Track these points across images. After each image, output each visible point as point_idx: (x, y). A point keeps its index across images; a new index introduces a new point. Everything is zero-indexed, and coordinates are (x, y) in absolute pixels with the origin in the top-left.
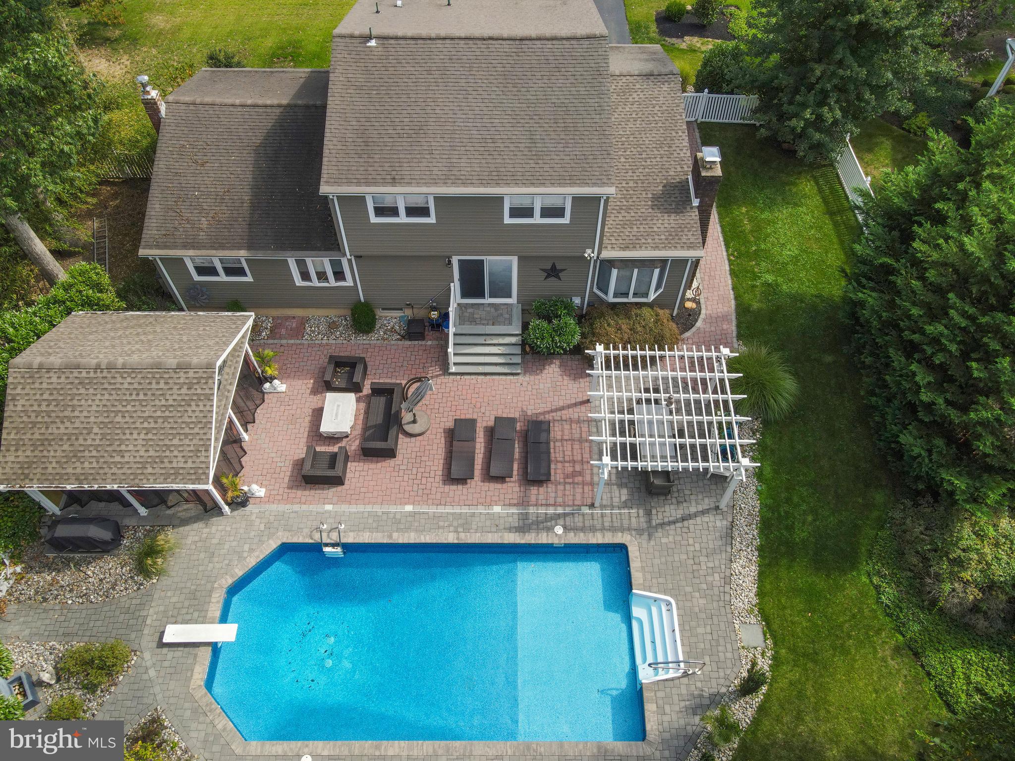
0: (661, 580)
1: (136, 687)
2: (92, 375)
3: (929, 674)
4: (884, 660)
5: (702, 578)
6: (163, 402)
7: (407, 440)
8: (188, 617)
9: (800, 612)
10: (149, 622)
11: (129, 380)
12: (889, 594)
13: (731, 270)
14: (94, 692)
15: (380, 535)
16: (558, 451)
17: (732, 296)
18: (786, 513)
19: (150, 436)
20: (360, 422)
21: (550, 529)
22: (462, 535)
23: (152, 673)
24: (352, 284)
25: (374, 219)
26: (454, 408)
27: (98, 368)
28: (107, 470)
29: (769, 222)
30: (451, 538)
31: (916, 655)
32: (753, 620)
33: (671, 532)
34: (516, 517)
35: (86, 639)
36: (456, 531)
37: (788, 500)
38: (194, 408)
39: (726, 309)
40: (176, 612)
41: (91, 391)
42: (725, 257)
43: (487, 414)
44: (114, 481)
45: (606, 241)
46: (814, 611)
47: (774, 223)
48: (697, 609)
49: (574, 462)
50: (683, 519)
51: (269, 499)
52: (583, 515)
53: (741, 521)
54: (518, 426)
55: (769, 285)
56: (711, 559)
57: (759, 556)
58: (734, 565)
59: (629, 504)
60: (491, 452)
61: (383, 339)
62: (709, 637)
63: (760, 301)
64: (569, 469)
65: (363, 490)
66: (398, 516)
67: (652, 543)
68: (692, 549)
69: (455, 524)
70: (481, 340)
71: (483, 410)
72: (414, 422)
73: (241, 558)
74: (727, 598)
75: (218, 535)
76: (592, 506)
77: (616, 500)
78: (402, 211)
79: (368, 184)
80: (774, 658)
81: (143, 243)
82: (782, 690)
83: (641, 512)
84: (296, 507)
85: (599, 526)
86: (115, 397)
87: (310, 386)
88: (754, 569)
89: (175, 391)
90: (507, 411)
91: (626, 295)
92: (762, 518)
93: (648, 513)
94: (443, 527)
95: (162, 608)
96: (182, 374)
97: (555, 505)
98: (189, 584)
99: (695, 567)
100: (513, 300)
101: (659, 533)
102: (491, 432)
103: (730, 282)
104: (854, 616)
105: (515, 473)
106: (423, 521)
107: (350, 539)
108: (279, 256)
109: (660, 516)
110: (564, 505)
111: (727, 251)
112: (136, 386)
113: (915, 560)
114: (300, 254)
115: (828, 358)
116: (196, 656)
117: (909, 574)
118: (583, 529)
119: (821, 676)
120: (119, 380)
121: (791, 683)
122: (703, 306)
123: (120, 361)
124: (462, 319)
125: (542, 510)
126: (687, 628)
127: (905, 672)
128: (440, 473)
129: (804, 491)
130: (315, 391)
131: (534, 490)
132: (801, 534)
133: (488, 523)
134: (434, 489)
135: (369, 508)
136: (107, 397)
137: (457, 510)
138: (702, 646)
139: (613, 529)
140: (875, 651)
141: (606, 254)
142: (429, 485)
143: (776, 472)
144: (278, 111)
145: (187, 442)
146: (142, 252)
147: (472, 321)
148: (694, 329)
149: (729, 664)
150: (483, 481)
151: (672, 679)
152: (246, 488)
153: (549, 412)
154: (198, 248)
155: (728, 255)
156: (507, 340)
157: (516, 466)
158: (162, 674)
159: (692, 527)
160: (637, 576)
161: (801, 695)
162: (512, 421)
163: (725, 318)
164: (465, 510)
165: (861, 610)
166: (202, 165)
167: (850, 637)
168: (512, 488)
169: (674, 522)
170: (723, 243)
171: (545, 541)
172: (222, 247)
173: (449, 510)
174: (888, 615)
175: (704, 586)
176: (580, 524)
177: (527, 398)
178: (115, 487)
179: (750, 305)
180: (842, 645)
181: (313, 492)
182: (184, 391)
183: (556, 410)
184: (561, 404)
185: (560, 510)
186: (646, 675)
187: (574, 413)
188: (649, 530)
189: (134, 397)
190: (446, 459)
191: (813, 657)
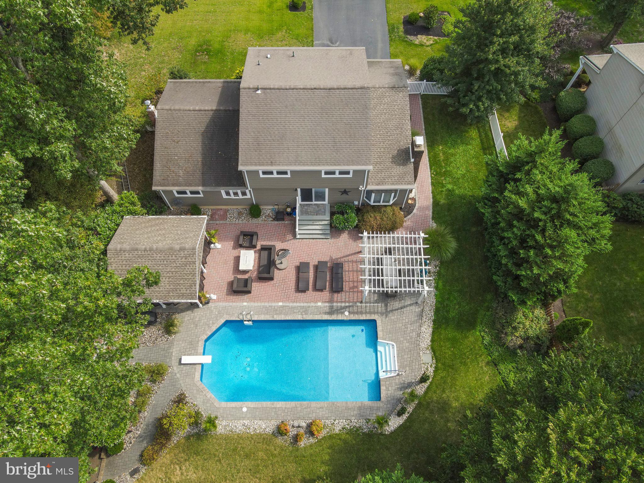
0: (390, 335)
1: (172, 381)
2: (143, 253)
3: (500, 373)
4: (482, 367)
5: (408, 334)
6: (175, 265)
7: (278, 271)
8: (190, 352)
9: (448, 348)
10: (174, 354)
11: (159, 255)
12: (487, 339)
13: (432, 182)
14: (155, 383)
15: (268, 316)
16: (347, 276)
17: (431, 197)
18: (447, 304)
19: (170, 280)
20: (256, 263)
21: (343, 313)
22: (304, 316)
23: (178, 375)
24: (250, 197)
25: (262, 176)
26: (299, 256)
27: (145, 250)
28: (153, 294)
29: (452, 155)
30: (299, 317)
31: (496, 365)
32: (428, 352)
33: (396, 314)
34: (328, 307)
35: (148, 361)
36: (302, 314)
37: (448, 299)
38: (188, 267)
39: (428, 203)
40: (184, 350)
41: (143, 260)
42: (430, 175)
43: (314, 258)
44: (157, 299)
45: (369, 181)
46: (454, 347)
47: (455, 155)
48: (405, 348)
49: (354, 281)
50: (401, 308)
51: (218, 300)
52: (357, 306)
53: (427, 309)
54: (329, 265)
55: (449, 190)
56: (412, 325)
57: (433, 324)
58: (422, 328)
59: (378, 301)
60: (316, 277)
61: (265, 221)
62: (409, 359)
63: (445, 199)
64: (351, 285)
65: (260, 296)
66: (276, 308)
67: (387, 319)
68: (404, 321)
69: (301, 311)
70: (311, 223)
71: (312, 256)
72: (281, 263)
73: (209, 327)
74: (418, 343)
75: (198, 316)
76: (361, 302)
77: (372, 299)
78: (275, 173)
79: (260, 165)
80: (436, 367)
81: (154, 184)
82: (438, 380)
83: (383, 305)
84: (231, 304)
85: (364, 312)
86: (154, 263)
87: (232, 245)
88: (431, 330)
89: (180, 260)
90: (323, 257)
91: (379, 202)
92: (436, 307)
93: (386, 305)
94: (296, 312)
95: (178, 349)
96: (182, 253)
97: (345, 302)
98: (188, 338)
99: (405, 329)
100: (326, 202)
101: (390, 315)
102: (316, 267)
103: (431, 189)
104: (471, 349)
105: (327, 287)
106: (287, 310)
107: (256, 318)
108: (217, 189)
109: (391, 307)
110: (349, 302)
111: (431, 171)
112: (162, 258)
113: (499, 326)
114: (227, 188)
115: (474, 229)
116: (195, 368)
117: (496, 331)
118: (357, 313)
119: (454, 374)
120: (155, 255)
121: (442, 378)
122: (417, 202)
123: (155, 247)
124: (302, 213)
125: (339, 304)
126: (400, 355)
127: (489, 372)
128: (294, 287)
129: (456, 294)
130: (234, 248)
131: (336, 295)
132: (452, 314)
133: (316, 311)
134: (291, 295)
135: (263, 304)
136: (150, 263)
137: (302, 305)
138: (406, 363)
139: (370, 313)
140: (478, 364)
141: (370, 188)
142: (289, 293)
143: (444, 285)
144: (211, 113)
145: (186, 282)
146: (154, 188)
147: (307, 213)
148: (412, 214)
149: (417, 370)
150: (313, 291)
151: (393, 377)
152: (208, 296)
153: (343, 257)
154: (180, 186)
155: (431, 174)
156: (324, 223)
157: (328, 284)
158: (182, 375)
159: (405, 312)
160: (380, 334)
161: (445, 382)
162: (326, 263)
163: (427, 208)
164: (305, 304)
165: (474, 347)
166: (177, 143)
167: (468, 358)
168: (326, 294)
169: (397, 310)
170: (429, 167)
171: (340, 319)
172: (190, 185)
173: (298, 304)
174: (486, 348)
175: (409, 338)
176: (356, 311)
177: (333, 250)
178: (158, 301)
179: (440, 202)
180: (465, 362)
181: (237, 297)
182: (183, 260)
183: (346, 256)
184: (348, 253)
185: (347, 304)
186: (382, 375)
187: (354, 258)
188: (386, 313)
189: (162, 263)
190: (296, 281)
191: (452, 367)
